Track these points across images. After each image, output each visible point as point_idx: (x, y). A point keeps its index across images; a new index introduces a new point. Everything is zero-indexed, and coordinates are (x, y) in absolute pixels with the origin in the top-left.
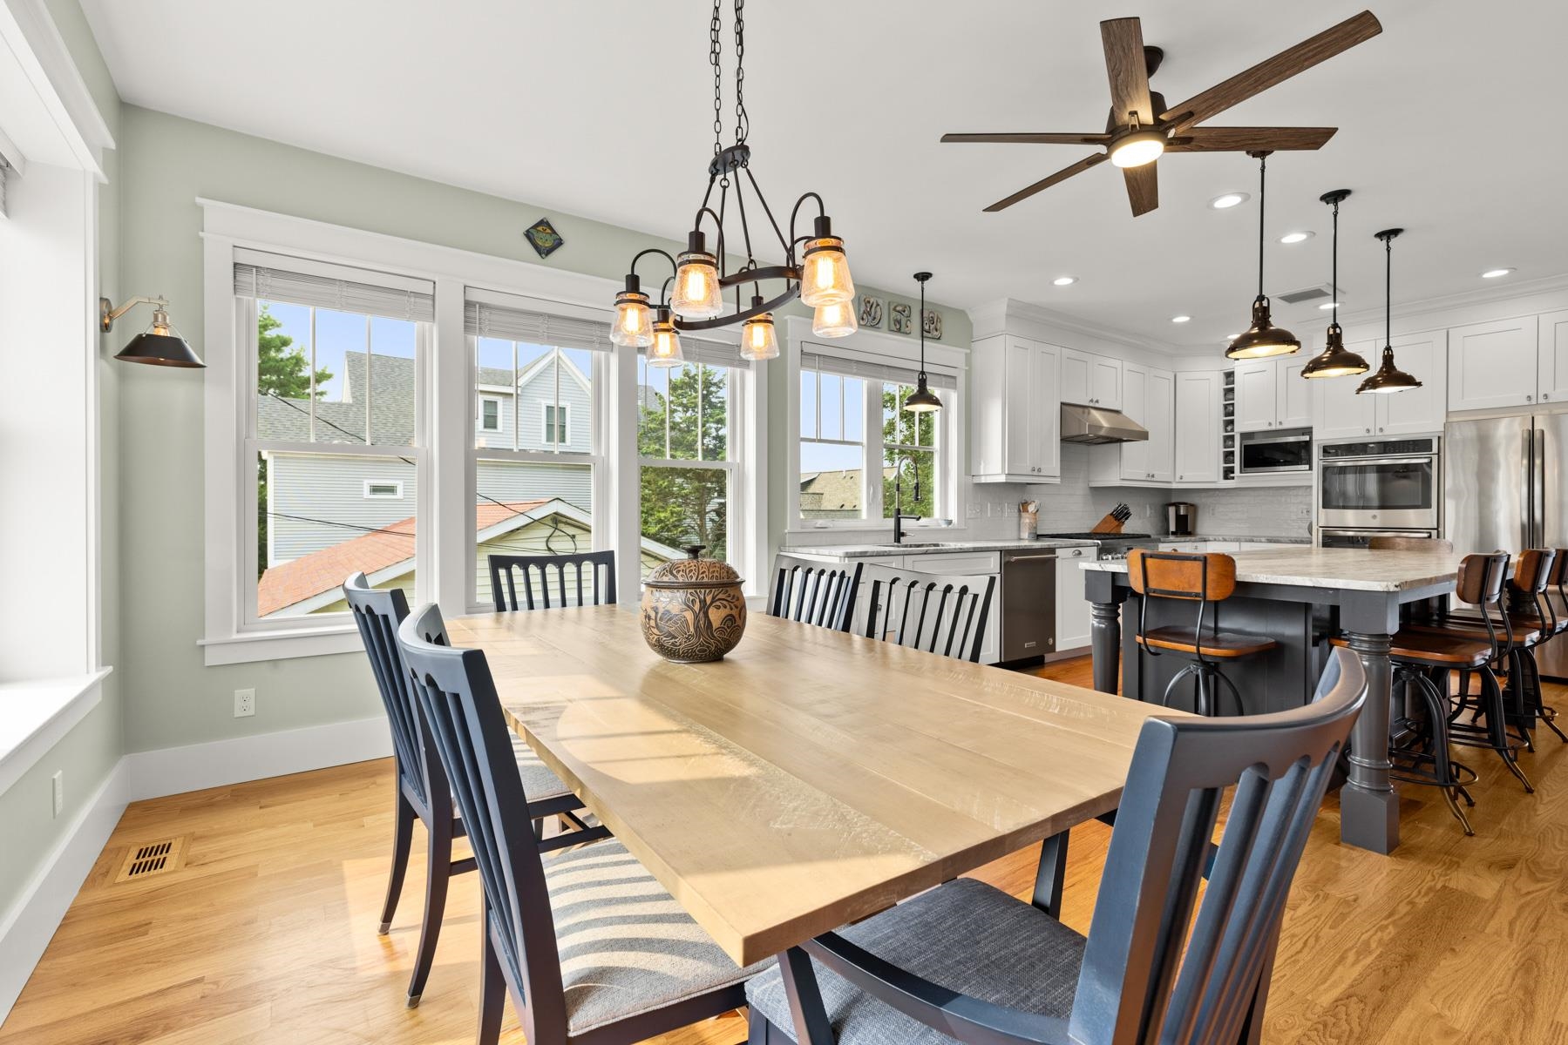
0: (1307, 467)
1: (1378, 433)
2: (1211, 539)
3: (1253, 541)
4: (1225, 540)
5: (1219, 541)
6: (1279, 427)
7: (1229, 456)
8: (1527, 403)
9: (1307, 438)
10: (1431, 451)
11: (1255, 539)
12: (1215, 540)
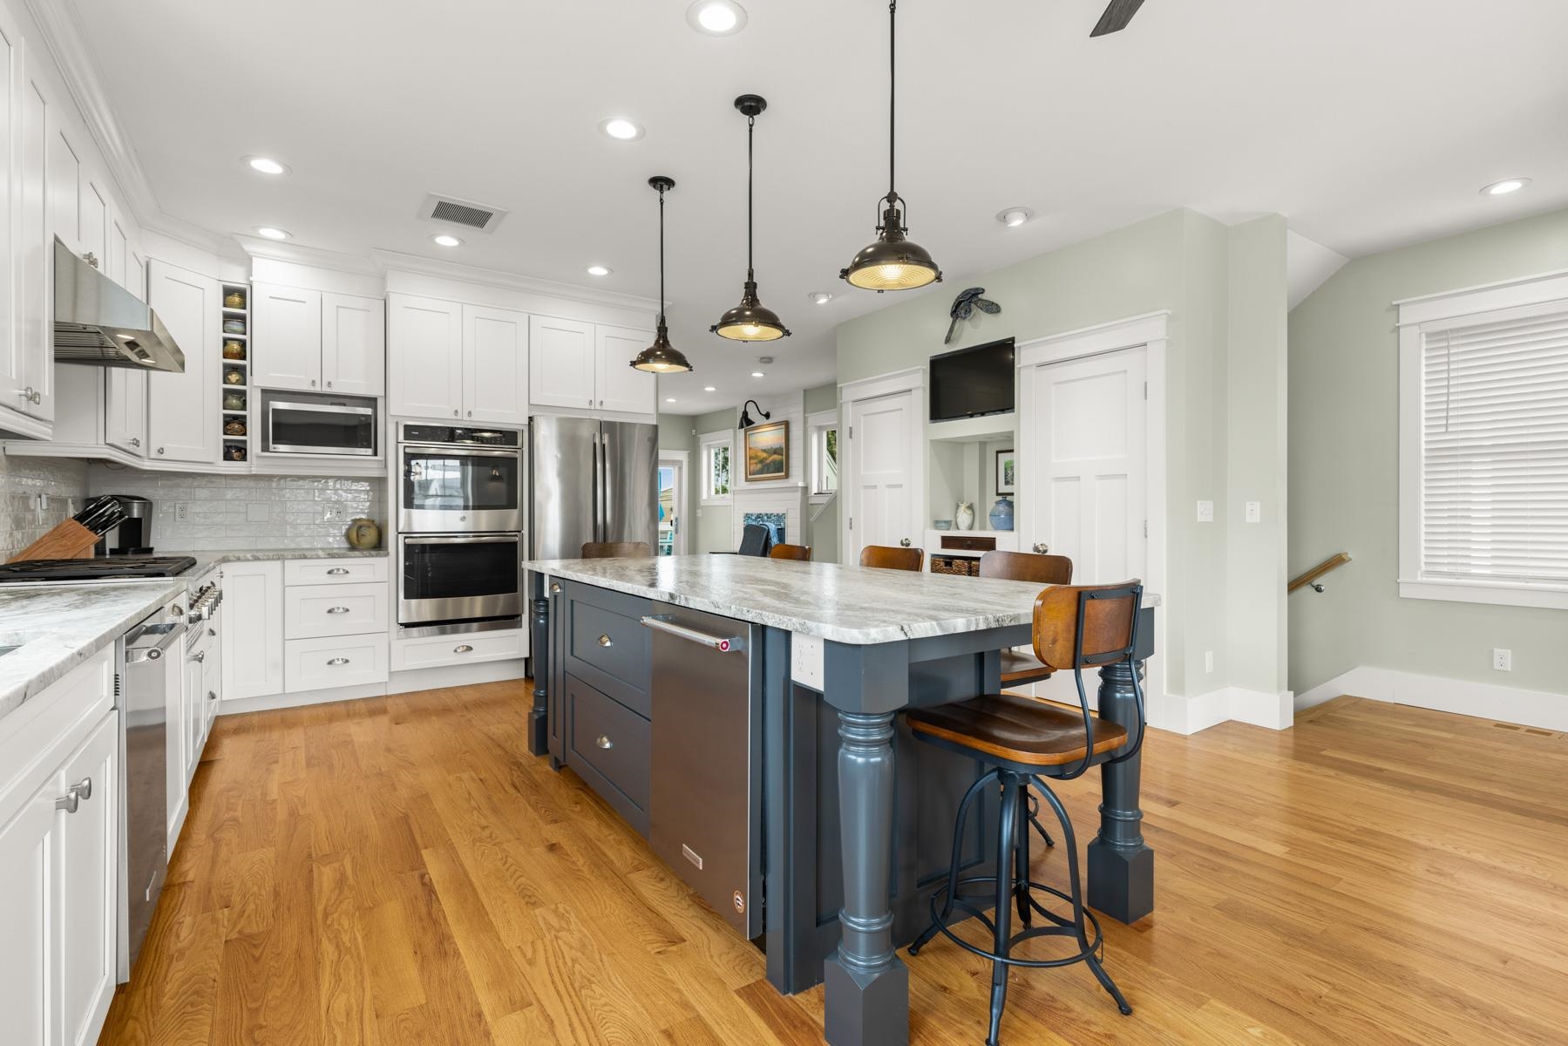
0: (370, 451)
1: (466, 417)
2: (232, 558)
3: (305, 557)
4: (256, 559)
5: (248, 560)
6: (326, 390)
7: (234, 423)
8: (587, 406)
9: (369, 411)
10: (516, 445)
11: (307, 553)
12: (239, 559)
